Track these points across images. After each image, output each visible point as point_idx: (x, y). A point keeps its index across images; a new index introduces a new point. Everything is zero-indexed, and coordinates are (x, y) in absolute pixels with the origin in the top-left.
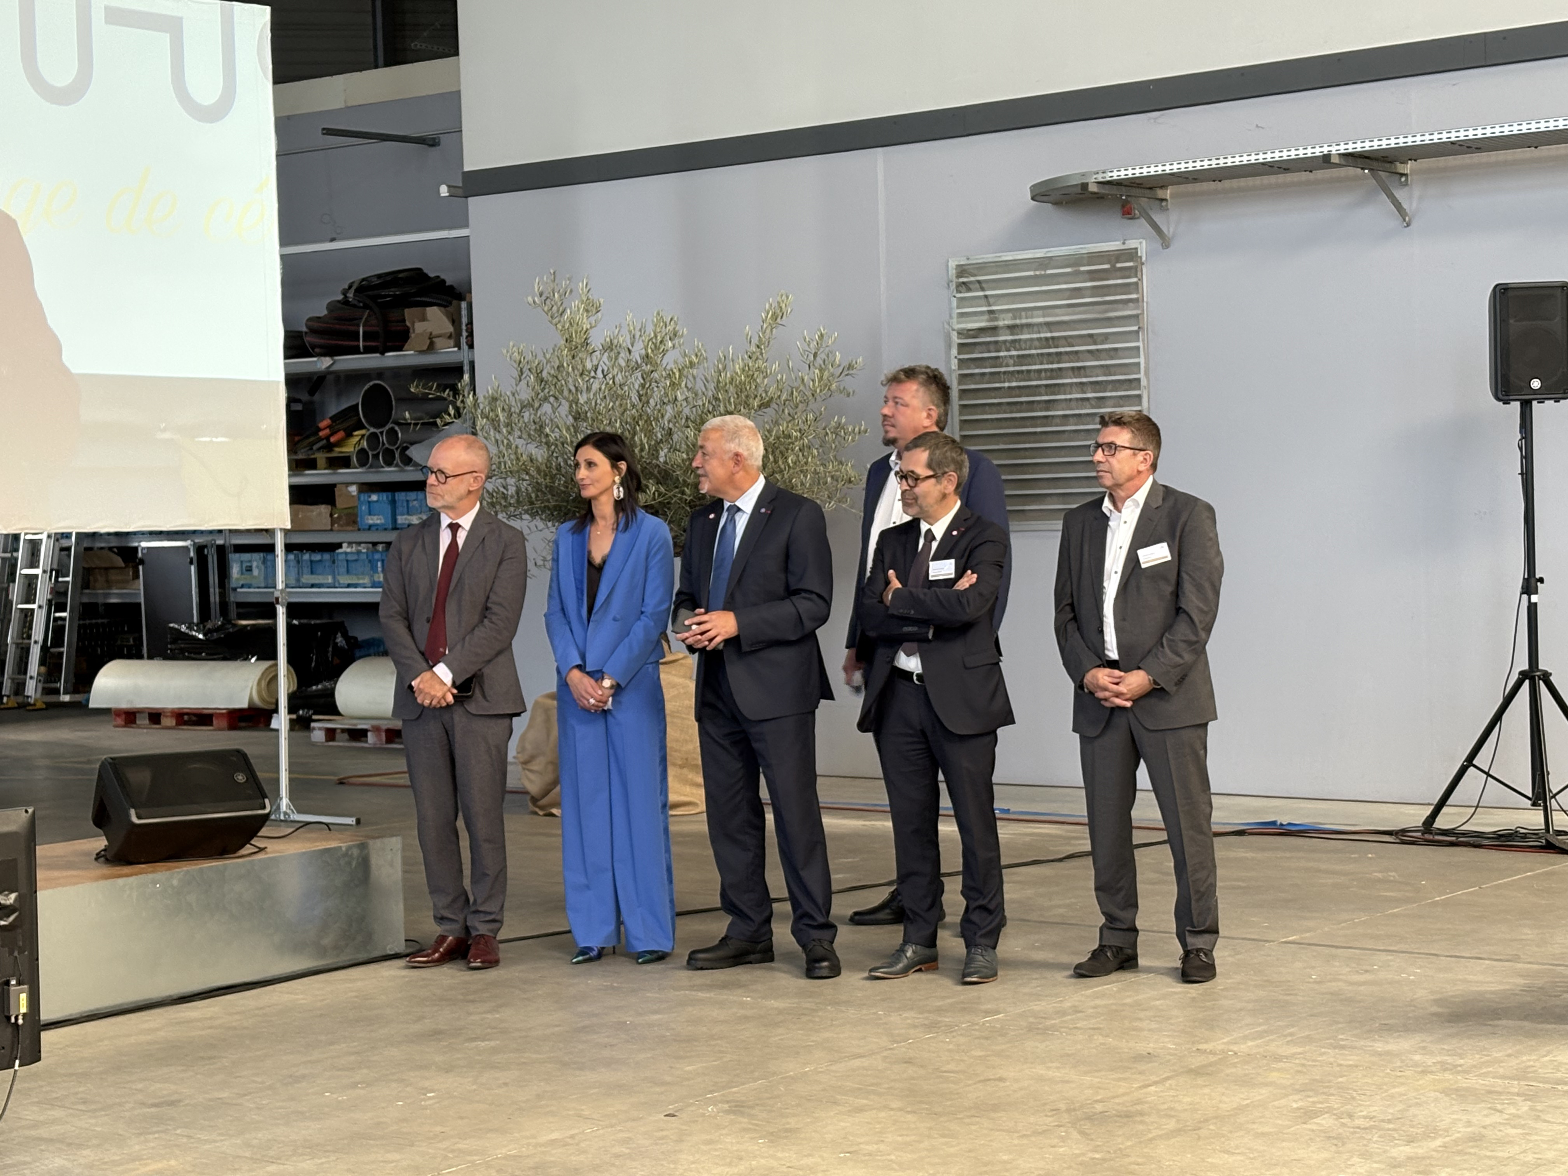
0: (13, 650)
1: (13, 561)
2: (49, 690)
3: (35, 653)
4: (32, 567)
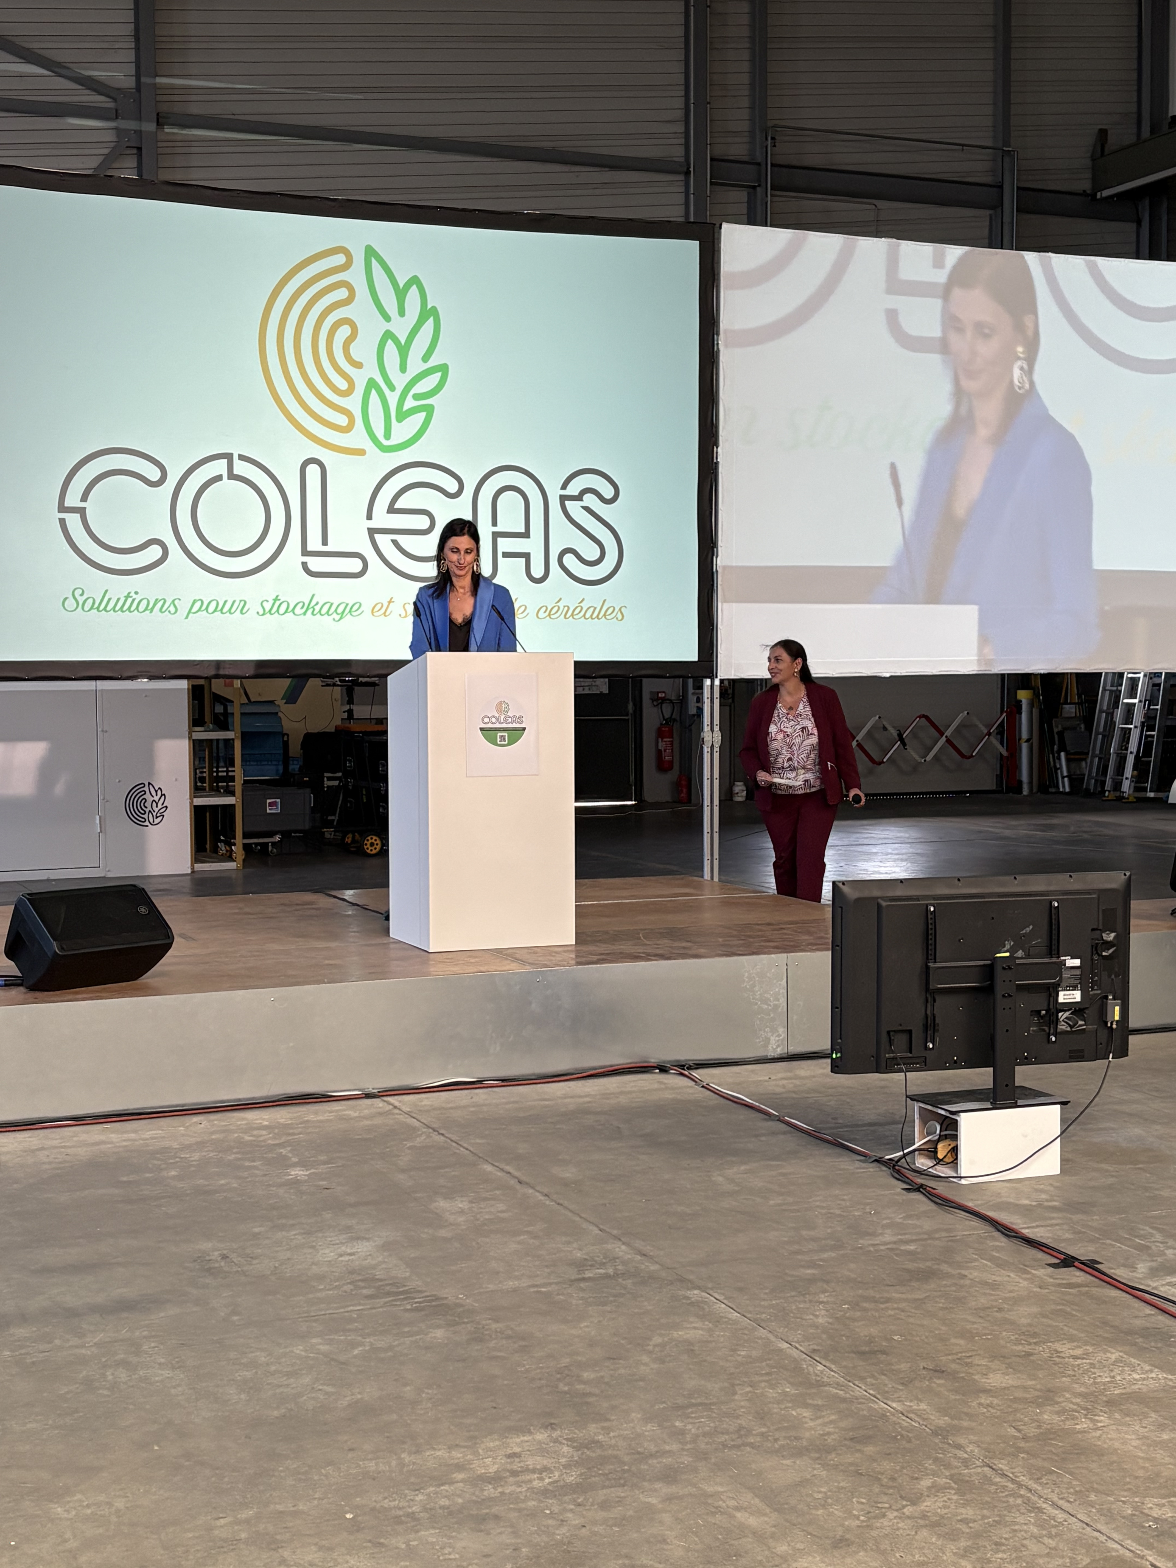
0: (1115, 757)
1: (1118, 693)
2: (1139, 788)
3: (1130, 760)
4: (1131, 698)
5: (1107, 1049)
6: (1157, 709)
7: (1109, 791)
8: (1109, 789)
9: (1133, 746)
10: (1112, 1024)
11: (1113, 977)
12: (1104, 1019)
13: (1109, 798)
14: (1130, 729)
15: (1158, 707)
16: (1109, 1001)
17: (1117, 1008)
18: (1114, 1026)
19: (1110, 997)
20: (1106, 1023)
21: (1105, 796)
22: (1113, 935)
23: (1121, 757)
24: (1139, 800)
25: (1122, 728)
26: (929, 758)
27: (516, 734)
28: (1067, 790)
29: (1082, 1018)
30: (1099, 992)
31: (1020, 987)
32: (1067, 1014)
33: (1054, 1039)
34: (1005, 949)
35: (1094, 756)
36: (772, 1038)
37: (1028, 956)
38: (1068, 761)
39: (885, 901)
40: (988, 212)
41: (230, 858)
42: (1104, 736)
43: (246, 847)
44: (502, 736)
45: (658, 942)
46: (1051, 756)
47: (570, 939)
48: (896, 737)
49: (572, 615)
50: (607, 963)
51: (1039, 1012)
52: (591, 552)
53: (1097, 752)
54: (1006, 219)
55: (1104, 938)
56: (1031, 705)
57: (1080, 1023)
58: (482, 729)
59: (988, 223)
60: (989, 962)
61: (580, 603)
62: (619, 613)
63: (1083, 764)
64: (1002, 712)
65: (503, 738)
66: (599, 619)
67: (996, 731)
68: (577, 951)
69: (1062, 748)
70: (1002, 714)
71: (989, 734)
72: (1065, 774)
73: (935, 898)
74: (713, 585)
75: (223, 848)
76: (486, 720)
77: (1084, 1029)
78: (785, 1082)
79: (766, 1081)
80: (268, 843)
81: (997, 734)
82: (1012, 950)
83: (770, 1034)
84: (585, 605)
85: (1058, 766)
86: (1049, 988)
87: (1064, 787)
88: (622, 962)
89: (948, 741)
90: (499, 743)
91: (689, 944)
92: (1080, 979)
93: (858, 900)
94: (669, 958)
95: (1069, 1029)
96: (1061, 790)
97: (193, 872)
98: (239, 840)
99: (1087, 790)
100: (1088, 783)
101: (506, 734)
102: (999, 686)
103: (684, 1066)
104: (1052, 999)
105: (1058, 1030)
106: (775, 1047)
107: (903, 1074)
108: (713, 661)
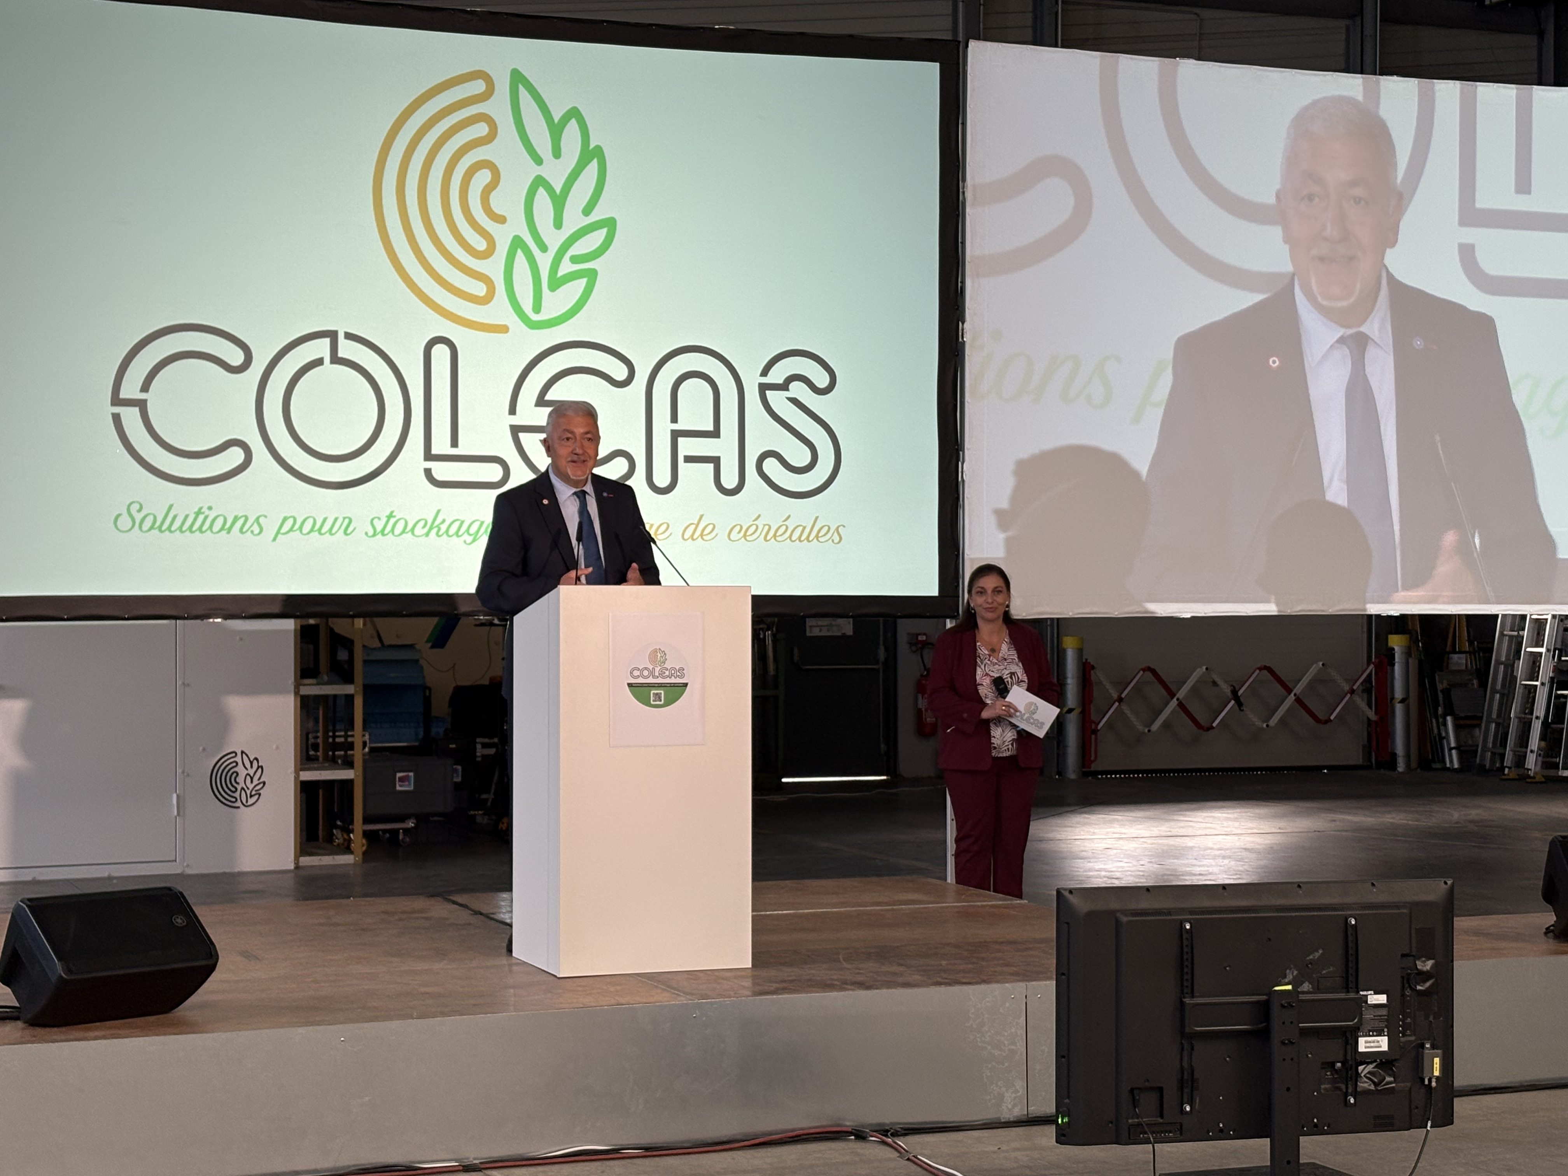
0: (1516, 724)
1: (1520, 639)
2: (1549, 764)
3: (1536, 728)
4: (1537, 646)
5: (1424, 1114)
7: (1510, 768)
8: (1509, 765)
9: (1540, 709)
10: (1430, 1081)
11: (1431, 1018)
12: (1420, 1075)
13: (1511, 776)
14: (1536, 686)
16: (1427, 1051)
17: (1437, 1060)
18: (1434, 1084)
19: (1428, 1046)
20: (1423, 1080)
21: (1504, 774)
22: (1430, 963)
23: (1525, 723)
24: (1549, 780)
25: (1526, 685)
26: (1273, 722)
27: (675, 691)
28: (1456, 766)
29: (1391, 1072)
30: (1413, 1038)
31: (1304, 1032)
32: (1370, 1067)
33: (1352, 1101)
34: (1287, 980)
35: (1489, 722)
36: (1007, 1095)
37: (1317, 989)
38: (1457, 727)
39: (1126, 915)
40: (1343, 23)
41: (347, 849)
42: (1502, 695)
43: (366, 834)
44: (657, 694)
45: (861, 966)
46: (1434, 720)
47: (747, 962)
48: (1229, 694)
49: (775, 536)
50: (787, 993)
51: (1333, 1064)
52: (799, 456)
53: (1494, 716)
54: (1368, 31)
55: (1418, 967)
56: (1408, 653)
57: (1388, 1079)
58: (630, 685)
59: (1344, 37)
60: (1265, 997)
61: (785, 521)
62: (836, 534)
63: (1477, 731)
64: (1369, 662)
65: (658, 697)
66: (809, 541)
67: (1361, 688)
68: (754, 977)
69: (1449, 710)
70: (1368, 665)
71: (1352, 692)
72: (1453, 745)
73: (1192, 912)
74: (958, 498)
75: (340, 836)
76: (636, 673)
77: (1393, 1087)
78: (1018, 1154)
79: (995, 1152)
80: (398, 830)
81: (1364, 691)
82: (1295, 983)
83: (1004, 1089)
84: (791, 524)
85: (1444, 734)
86: (1345, 1032)
87: (1451, 761)
88: (807, 992)
89: (1298, 700)
90: (652, 702)
91: (902, 969)
92: (1387, 1020)
93: (1091, 914)
94: (868, 988)
95: (1372, 1087)
96: (1448, 765)
97: (297, 867)
98: (358, 825)
99: (1482, 766)
100: (1483, 757)
101: (662, 692)
102: (1365, 629)
103: (888, 1131)
104: (1349, 1047)
105: (1359, 1089)
106: (1010, 1106)
107: (1151, 1145)
108: (959, 597)
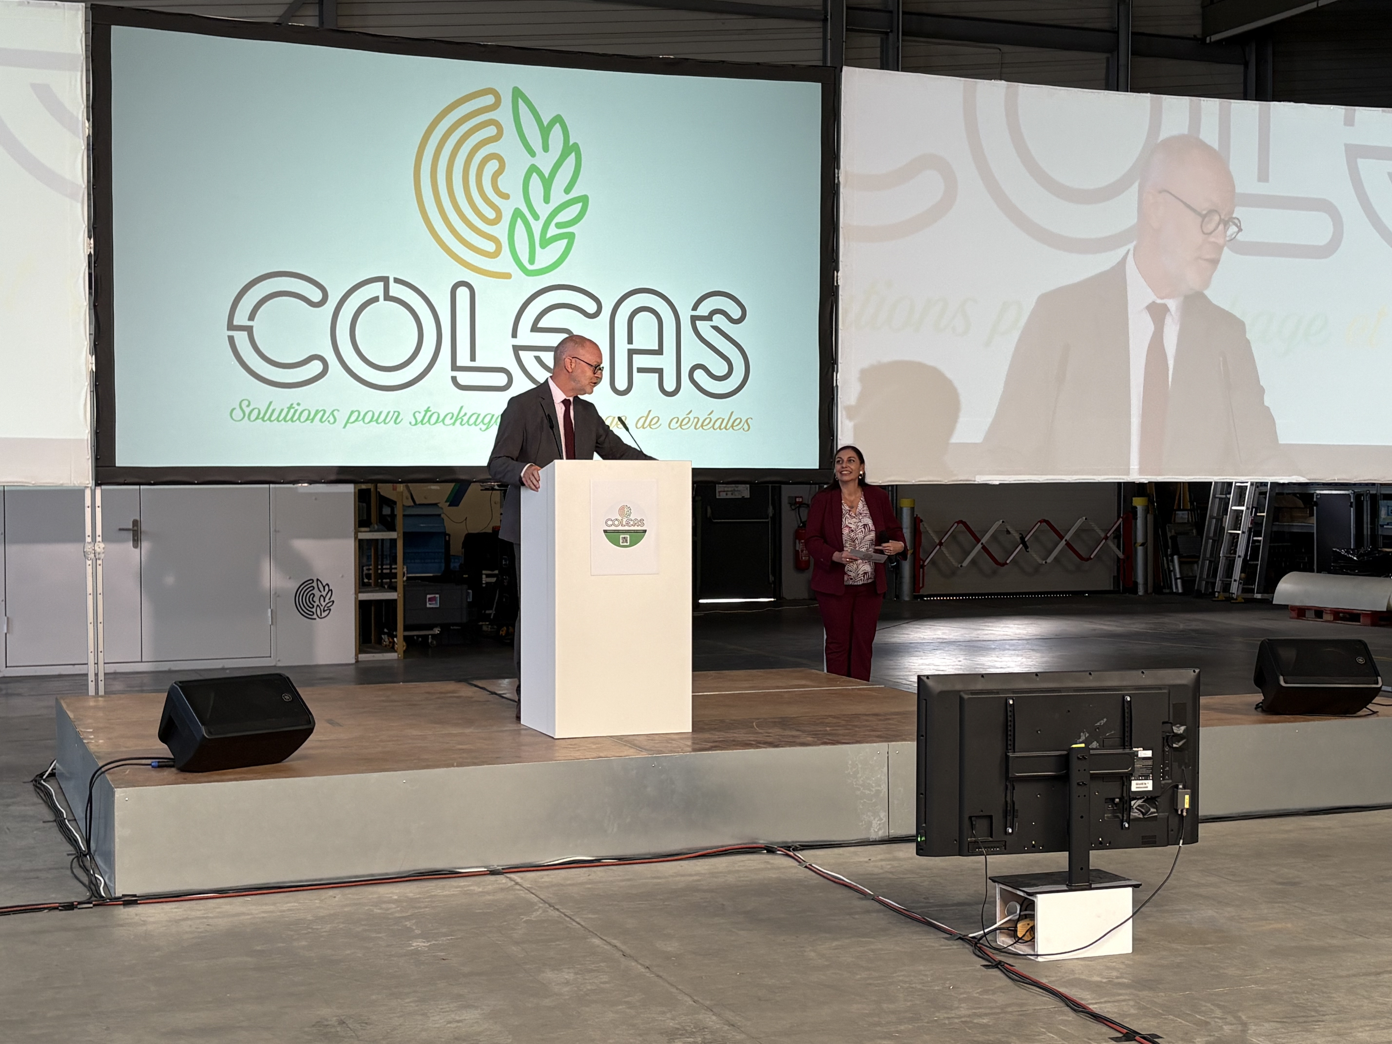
0: (1224, 561)
1: (1227, 501)
2: (1246, 590)
3: (1239, 564)
4: (1239, 505)
5: (1178, 836)
6: (1263, 516)
7: (1219, 592)
8: (1219, 590)
9: (1241, 550)
10: (1182, 811)
11: (1184, 767)
12: (1175, 808)
13: (1220, 598)
14: (1239, 534)
15: (1265, 514)
16: (1180, 791)
17: (1187, 797)
18: (1185, 814)
19: (1181, 787)
20: (1177, 811)
21: (1215, 597)
22: (1182, 728)
23: (1230, 560)
24: (1247, 601)
25: (1231, 534)
26: (1050, 559)
28: (1180, 591)
29: (1154, 805)
30: (1170, 781)
31: (1094, 777)
32: (1140, 802)
33: (1126, 825)
34: (1081, 740)
35: (1205, 559)
36: (874, 822)
37: (1103, 746)
38: (1181, 563)
39: (967, 694)
40: (1104, 55)
41: (392, 649)
42: (1214, 541)
45: (769, 731)
46: (1165, 559)
47: (688, 728)
48: (1019, 540)
49: (702, 426)
51: (1113, 800)
52: (720, 368)
53: (1208, 555)
54: (1122, 62)
55: (1175, 731)
56: (1147, 510)
57: (1152, 810)
59: (1104, 66)
60: (1064, 753)
61: (709, 415)
62: (746, 424)
63: (1196, 566)
64: (1119, 516)
66: (727, 430)
67: (1112, 536)
68: (693, 738)
69: (1176, 552)
70: (1118, 519)
71: (1107, 538)
72: (1178, 576)
73: (1014, 691)
74: (833, 399)
75: (386, 640)
77: (1156, 816)
78: (883, 863)
79: (866, 862)
80: (428, 635)
81: (1114, 538)
82: (1087, 742)
83: (872, 818)
84: (714, 417)
85: (1172, 569)
86: (1122, 777)
87: (1177, 588)
89: (1068, 544)
91: (799, 733)
92: (1152, 769)
93: (941, 693)
94: (776, 746)
95: (1141, 816)
96: (1175, 591)
97: (356, 662)
98: (401, 632)
99: (1199, 591)
100: (1200, 585)
102: (1116, 494)
103: (790, 847)
104: (1124, 788)
105: (1131, 817)
106: (876, 830)
107: (984, 857)
